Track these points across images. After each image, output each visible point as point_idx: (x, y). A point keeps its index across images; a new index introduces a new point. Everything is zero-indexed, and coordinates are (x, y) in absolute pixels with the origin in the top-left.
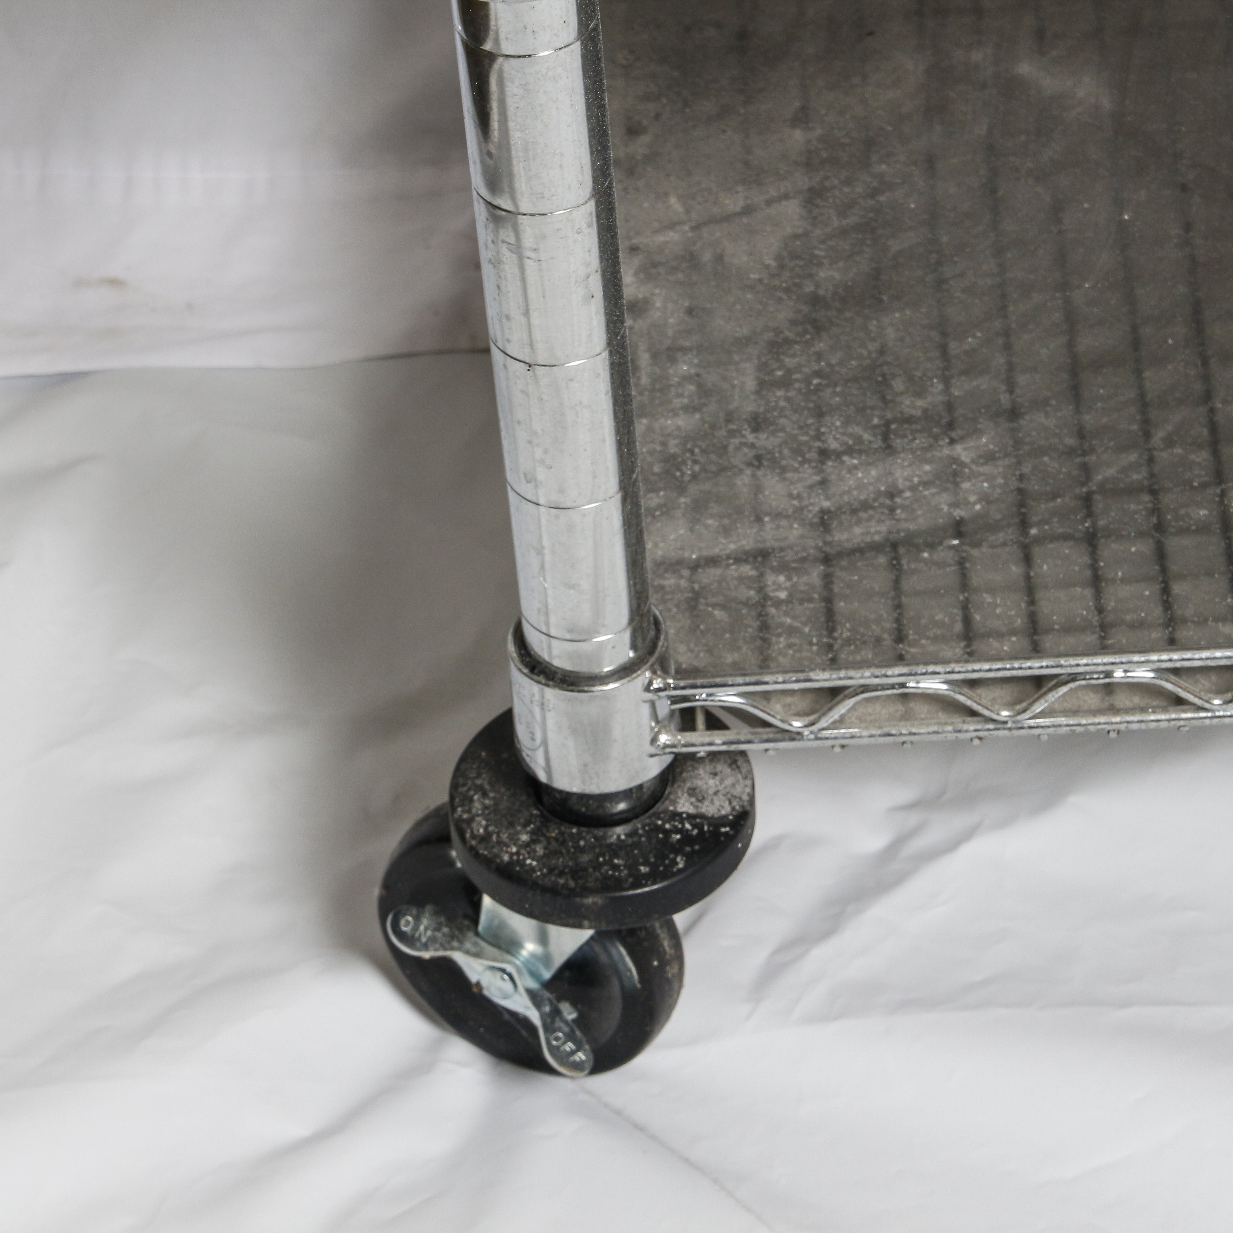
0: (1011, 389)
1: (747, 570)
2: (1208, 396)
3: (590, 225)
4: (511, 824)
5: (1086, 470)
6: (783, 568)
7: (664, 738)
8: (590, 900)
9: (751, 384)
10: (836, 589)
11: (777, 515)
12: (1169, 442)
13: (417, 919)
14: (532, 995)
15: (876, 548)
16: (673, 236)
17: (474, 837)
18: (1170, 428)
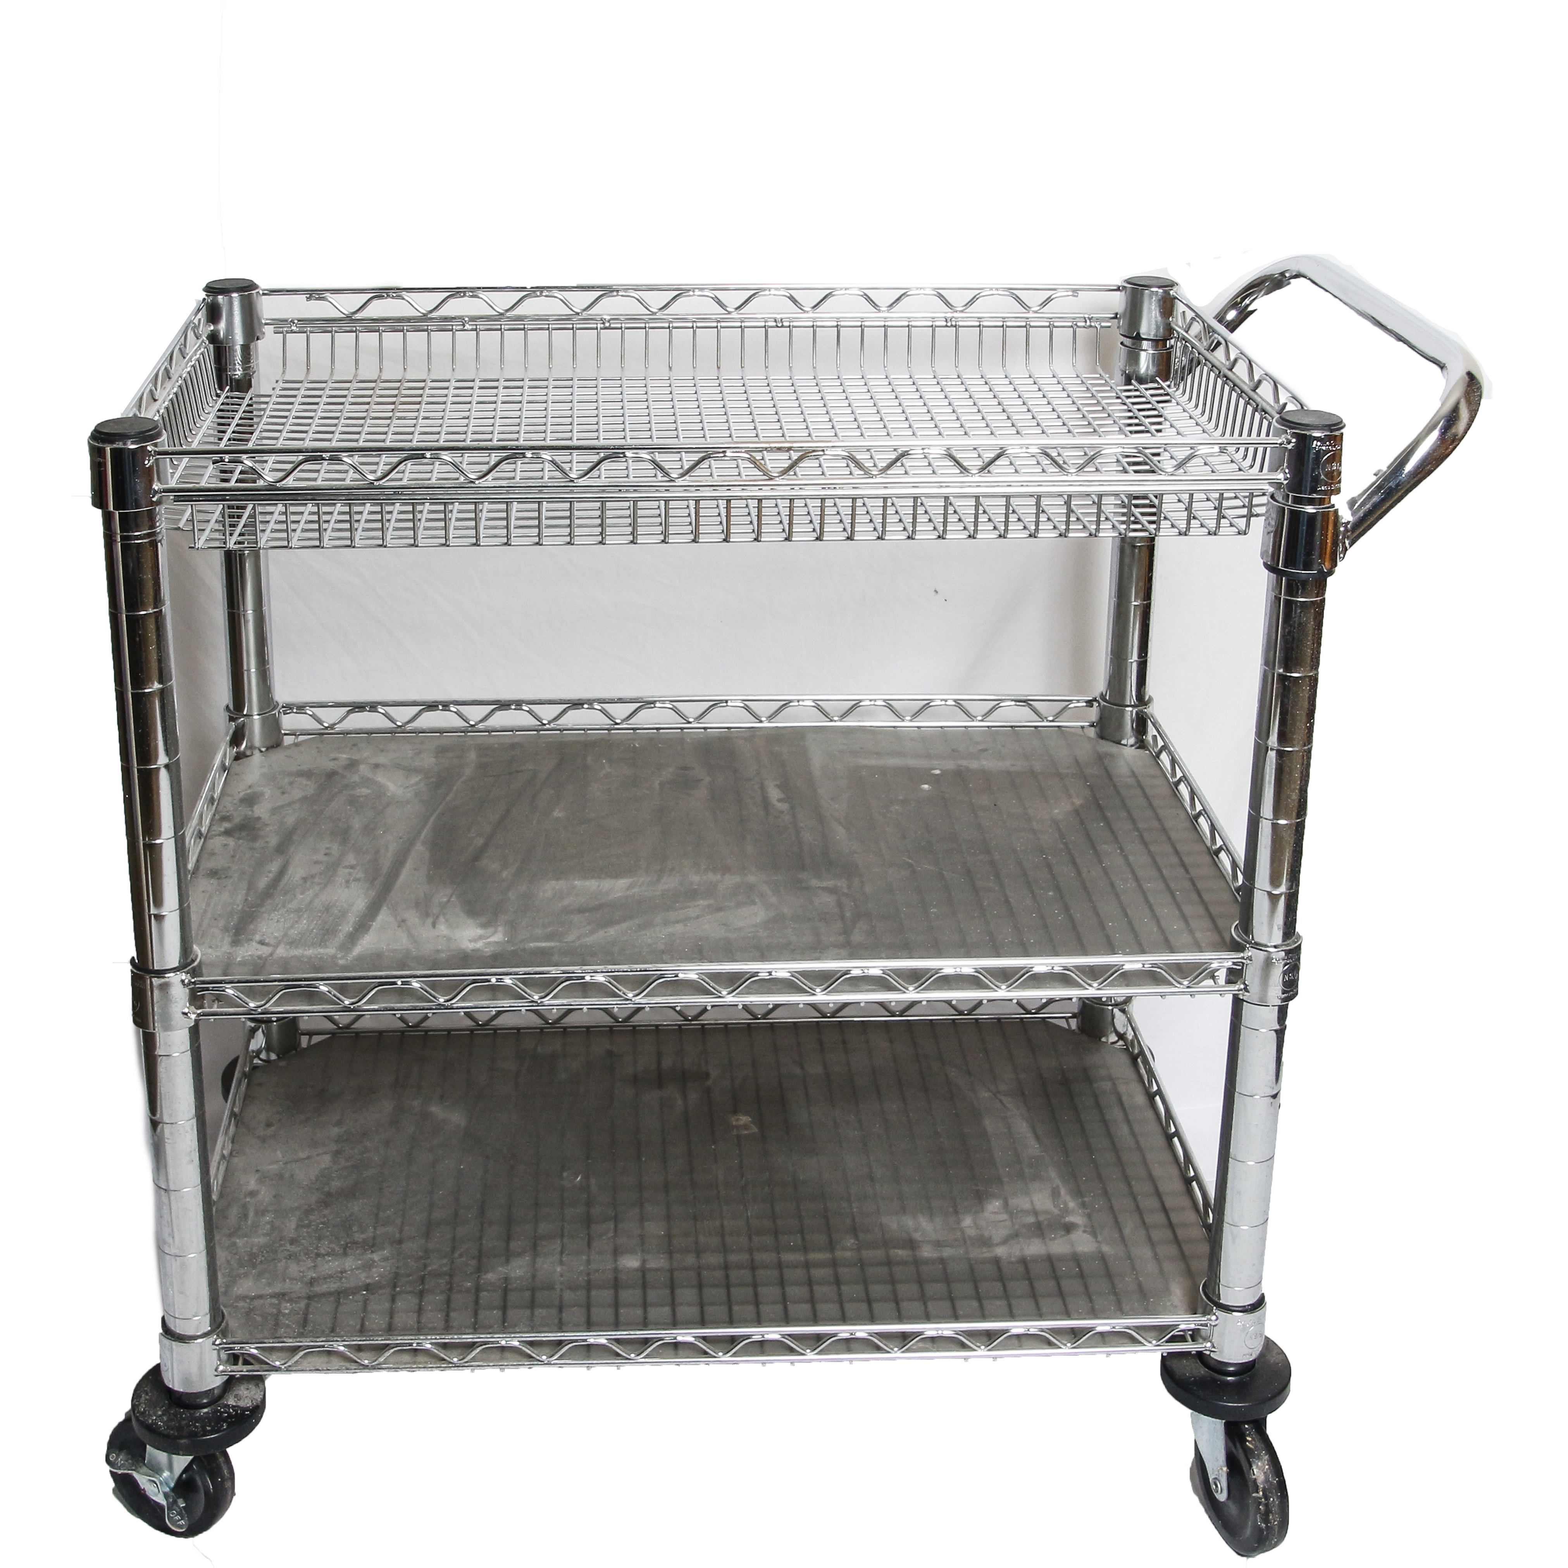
0: (401, 1232)
1: (275, 1301)
2: (481, 1238)
3: (192, 1129)
4: (156, 1407)
5: (425, 1266)
6: (291, 1300)
7: (221, 1368)
8: (183, 1441)
9: (293, 1225)
10: (310, 1310)
11: (292, 1279)
12: (461, 1256)
13: (118, 1456)
14: (166, 1495)
15: (330, 1294)
16: (275, 1166)
17: (138, 1412)
18: (462, 1250)
